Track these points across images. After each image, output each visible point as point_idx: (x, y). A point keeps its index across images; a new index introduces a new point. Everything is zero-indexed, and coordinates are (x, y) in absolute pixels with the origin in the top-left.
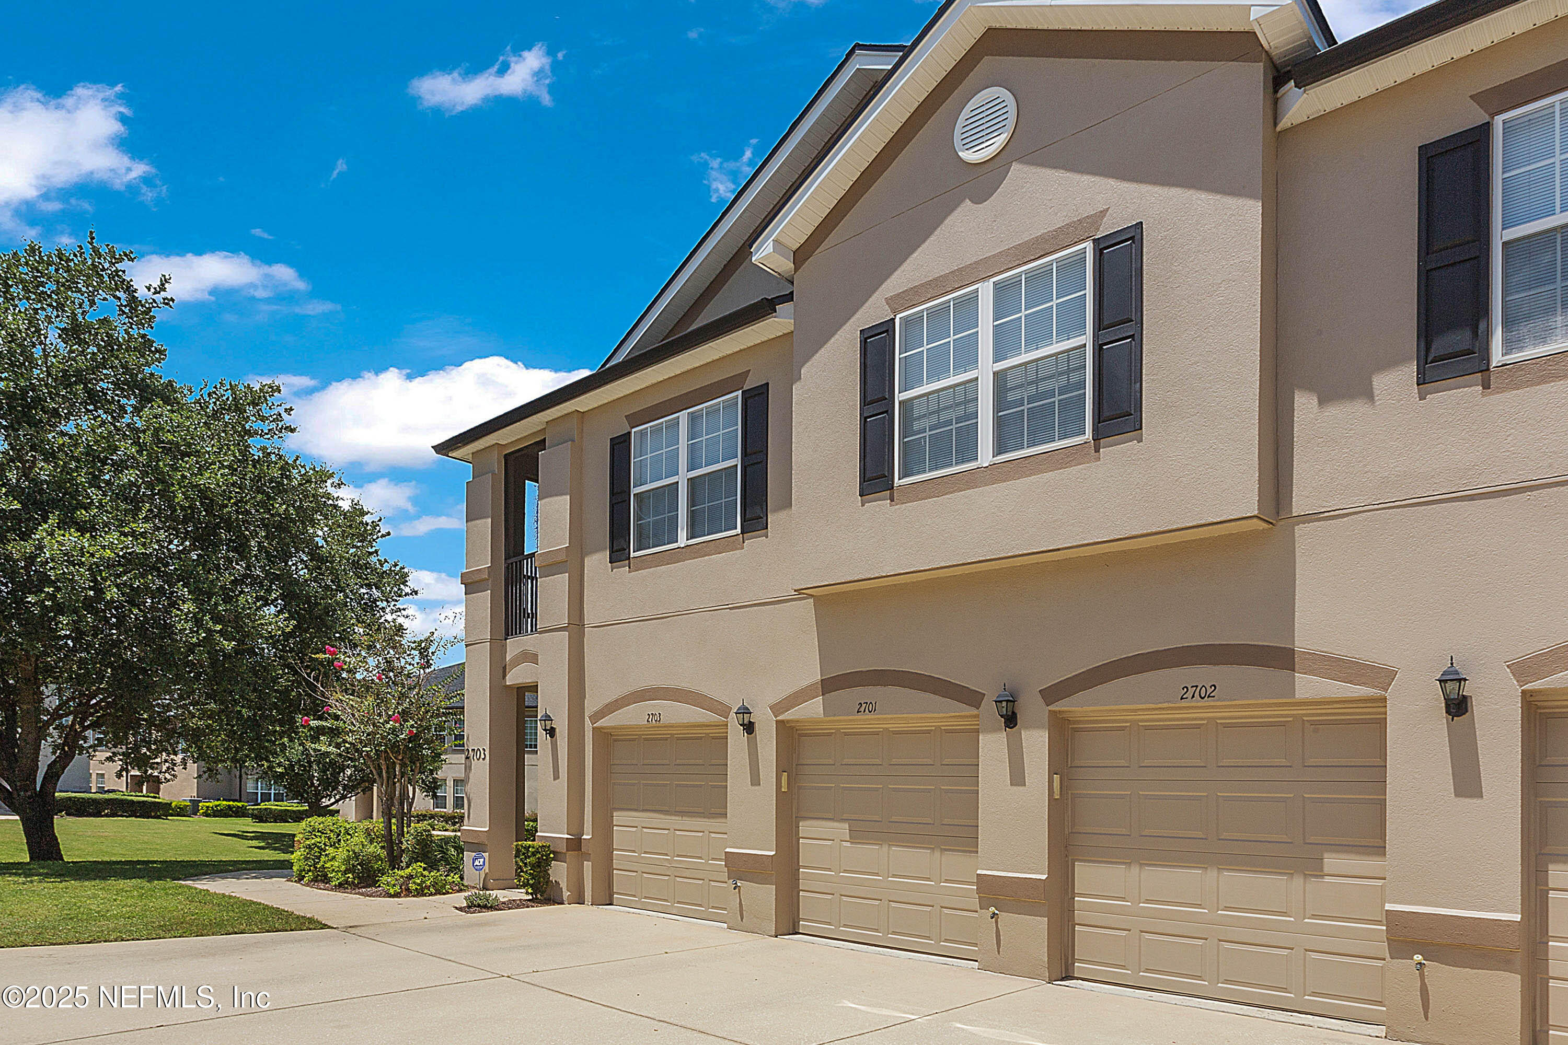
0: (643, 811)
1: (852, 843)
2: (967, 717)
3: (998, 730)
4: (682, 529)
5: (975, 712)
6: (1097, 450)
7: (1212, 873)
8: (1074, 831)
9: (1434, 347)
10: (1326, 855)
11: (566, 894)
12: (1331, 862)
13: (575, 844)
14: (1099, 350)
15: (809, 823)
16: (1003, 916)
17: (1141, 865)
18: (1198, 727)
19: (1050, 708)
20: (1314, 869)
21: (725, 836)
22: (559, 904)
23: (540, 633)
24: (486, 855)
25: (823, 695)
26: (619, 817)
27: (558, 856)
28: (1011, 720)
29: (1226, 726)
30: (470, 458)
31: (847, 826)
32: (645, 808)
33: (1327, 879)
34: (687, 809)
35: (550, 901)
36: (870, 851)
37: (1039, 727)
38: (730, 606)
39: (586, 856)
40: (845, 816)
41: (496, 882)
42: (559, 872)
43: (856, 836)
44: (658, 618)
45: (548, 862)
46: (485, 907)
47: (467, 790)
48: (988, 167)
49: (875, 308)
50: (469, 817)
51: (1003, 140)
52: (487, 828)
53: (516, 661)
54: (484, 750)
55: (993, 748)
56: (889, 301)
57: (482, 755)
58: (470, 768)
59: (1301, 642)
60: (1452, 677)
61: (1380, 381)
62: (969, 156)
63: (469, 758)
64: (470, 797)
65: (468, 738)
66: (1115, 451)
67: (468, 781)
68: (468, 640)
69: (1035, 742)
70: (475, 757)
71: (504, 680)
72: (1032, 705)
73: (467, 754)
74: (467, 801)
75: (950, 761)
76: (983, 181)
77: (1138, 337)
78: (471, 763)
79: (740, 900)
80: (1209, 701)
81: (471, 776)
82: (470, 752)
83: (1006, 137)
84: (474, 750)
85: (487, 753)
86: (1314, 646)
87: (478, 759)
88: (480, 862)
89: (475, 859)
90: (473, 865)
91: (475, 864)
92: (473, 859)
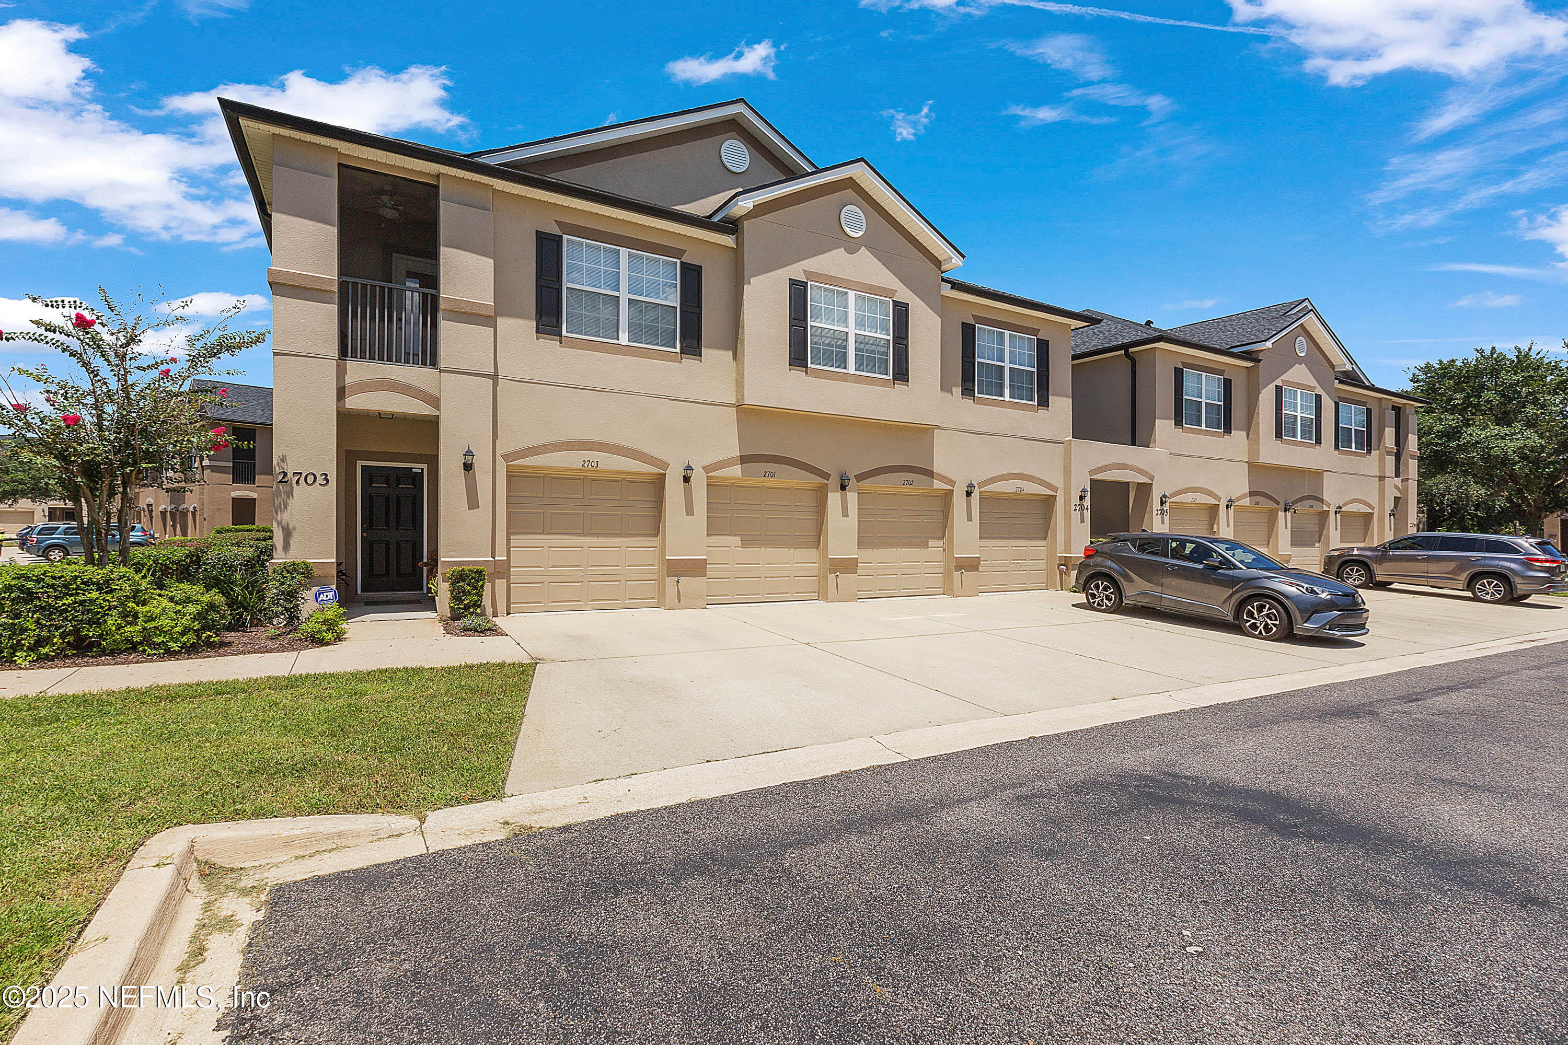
1: (742, 548)
2: (816, 483)
3: (837, 491)
4: (623, 331)
5: (826, 482)
6: (894, 385)
8: (862, 535)
10: (929, 540)
12: (931, 543)
13: (493, 565)
14: (894, 344)
15: (716, 537)
16: (840, 576)
17: (877, 548)
18: (902, 495)
19: (859, 483)
20: (926, 546)
21: (664, 549)
23: (443, 371)
24: (334, 587)
25: (741, 464)
26: (518, 540)
28: (843, 488)
29: (908, 495)
31: (739, 538)
33: (929, 549)
34: (600, 532)
36: (753, 552)
37: (855, 491)
38: (669, 398)
40: (737, 533)
43: (745, 544)
47: (279, 518)
48: (853, 241)
49: (796, 271)
50: (286, 547)
51: (861, 233)
52: (333, 558)
53: (365, 387)
54: (326, 475)
55: (834, 498)
56: (805, 272)
57: (320, 480)
58: (290, 494)
59: (936, 470)
60: (971, 486)
61: (954, 389)
62: (847, 230)
63: (286, 482)
64: (290, 526)
65: (283, 459)
66: (899, 387)
67: (286, 507)
68: (281, 348)
69: (852, 497)
70: (302, 481)
71: (342, 402)
72: (853, 483)
73: (280, 477)
74: (281, 531)
75: (800, 504)
76: (852, 245)
77: (907, 346)
78: (292, 488)
79: (678, 589)
80: (911, 486)
81: (291, 502)
82: (290, 475)
83: (862, 233)
84: (301, 474)
85: (333, 478)
86: (939, 472)
87: (310, 485)
88: (327, 596)
89: (320, 594)
90: (317, 601)
91: (321, 599)
92: (316, 594)
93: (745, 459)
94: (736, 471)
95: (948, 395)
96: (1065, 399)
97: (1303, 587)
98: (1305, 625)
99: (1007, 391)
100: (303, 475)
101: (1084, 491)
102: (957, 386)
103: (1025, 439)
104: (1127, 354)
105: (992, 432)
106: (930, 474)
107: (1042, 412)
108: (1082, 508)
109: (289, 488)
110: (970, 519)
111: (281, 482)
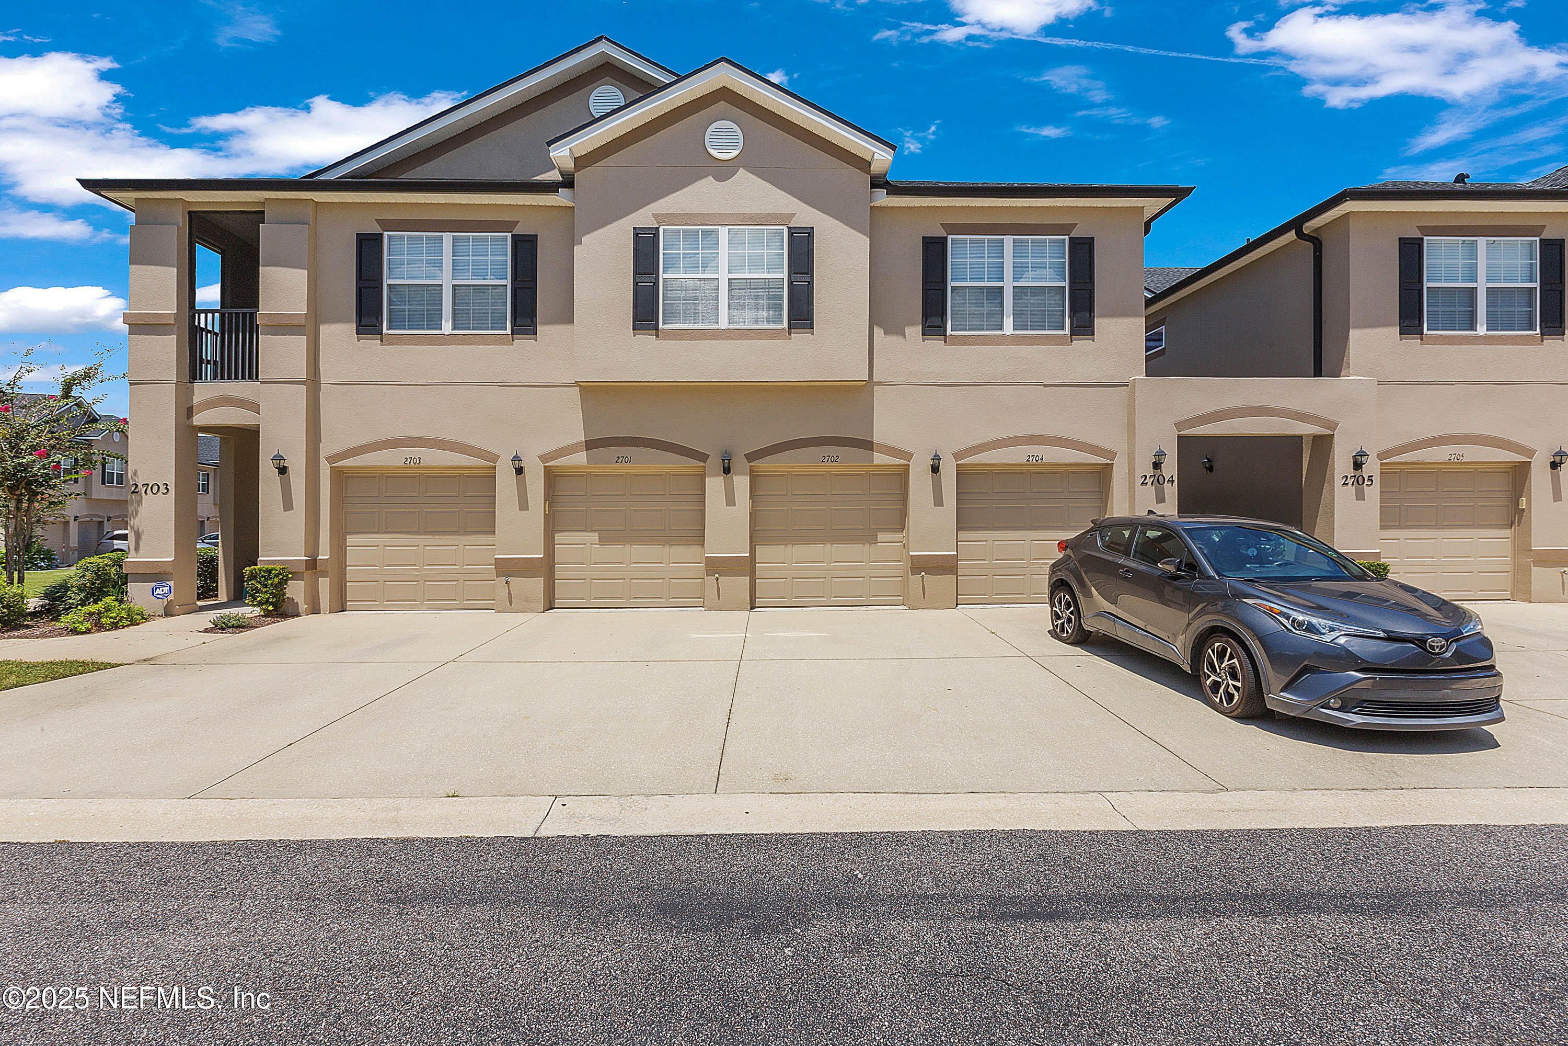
0: (385, 533)
1: (600, 545)
2: (694, 467)
3: (719, 476)
4: (447, 321)
5: (703, 464)
6: (790, 334)
7: (829, 546)
8: (756, 529)
9: (928, 321)
10: (878, 534)
11: (303, 607)
12: (881, 537)
13: (312, 564)
14: (791, 283)
15: (559, 534)
16: (721, 579)
17: (793, 544)
18: (822, 475)
19: (751, 464)
20: (873, 540)
21: (494, 547)
22: (293, 616)
23: (262, 383)
24: (171, 583)
25: (586, 450)
26: (351, 540)
27: (297, 576)
28: (727, 471)
29: (835, 475)
30: (132, 204)
31: (597, 534)
32: (387, 530)
33: (879, 544)
34: (438, 529)
35: (284, 616)
36: (615, 550)
37: (745, 474)
38: (499, 384)
39: (324, 574)
40: (594, 528)
41: (181, 607)
42: (296, 591)
43: (604, 540)
44: (417, 385)
45: (284, 581)
46: (243, 627)
47: (132, 523)
48: (726, 164)
49: (643, 218)
50: (137, 549)
51: (735, 153)
52: (172, 557)
53: (210, 404)
54: (167, 485)
55: (714, 485)
56: (655, 216)
57: (163, 490)
58: (140, 502)
59: (876, 439)
60: (937, 458)
61: (908, 330)
62: (714, 153)
63: (137, 492)
64: (140, 530)
65: (135, 473)
66: (799, 337)
67: (137, 514)
68: (134, 380)
69: (741, 482)
70: (149, 491)
71: (190, 420)
72: (740, 462)
73: (133, 489)
74: (133, 534)
75: (676, 493)
76: (723, 170)
77: (811, 283)
78: (141, 497)
79: (509, 591)
80: (834, 464)
81: (141, 509)
82: (140, 485)
83: (737, 152)
84: (148, 485)
85: (172, 488)
86: (882, 441)
87: (155, 494)
88: (163, 591)
89: (156, 589)
90: (153, 594)
91: (156, 593)
92: (153, 589)
93: (590, 445)
94: (581, 458)
95: (898, 339)
96: (1132, 320)
97: (1288, 618)
98: (1281, 694)
99: (1008, 322)
100: (150, 486)
101: (1161, 454)
102: (912, 324)
103: (1045, 386)
104: (1300, 234)
105: (980, 380)
106: (868, 445)
107: (1081, 344)
108: (1159, 481)
109: (139, 498)
110: (938, 502)
111: (133, 492)
